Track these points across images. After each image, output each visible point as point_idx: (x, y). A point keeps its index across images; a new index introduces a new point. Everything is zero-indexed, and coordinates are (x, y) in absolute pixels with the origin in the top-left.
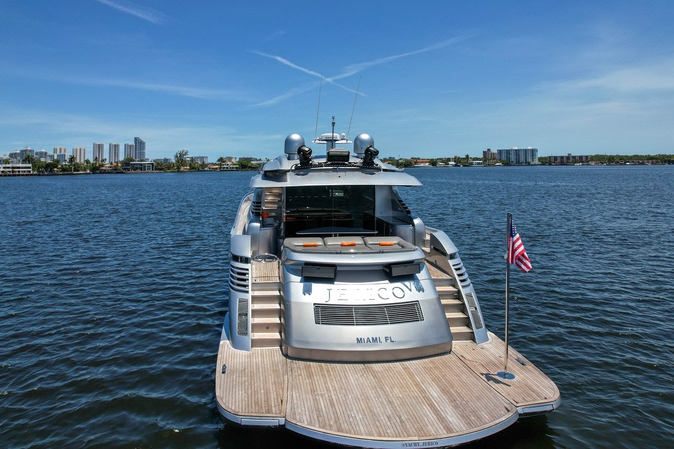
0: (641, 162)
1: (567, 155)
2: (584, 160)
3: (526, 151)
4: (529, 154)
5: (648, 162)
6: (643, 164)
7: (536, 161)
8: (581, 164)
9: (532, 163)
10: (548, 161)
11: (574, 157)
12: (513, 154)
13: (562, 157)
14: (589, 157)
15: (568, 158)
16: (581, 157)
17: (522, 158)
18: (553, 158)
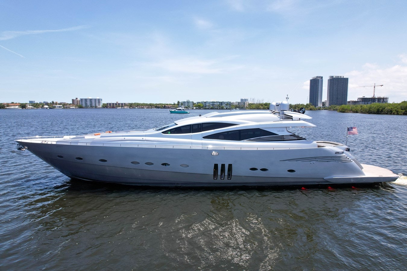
0: (142, 107)
4: (97, 101)
6: (143, 108)
7: (101, 106)
12: (88, 101)
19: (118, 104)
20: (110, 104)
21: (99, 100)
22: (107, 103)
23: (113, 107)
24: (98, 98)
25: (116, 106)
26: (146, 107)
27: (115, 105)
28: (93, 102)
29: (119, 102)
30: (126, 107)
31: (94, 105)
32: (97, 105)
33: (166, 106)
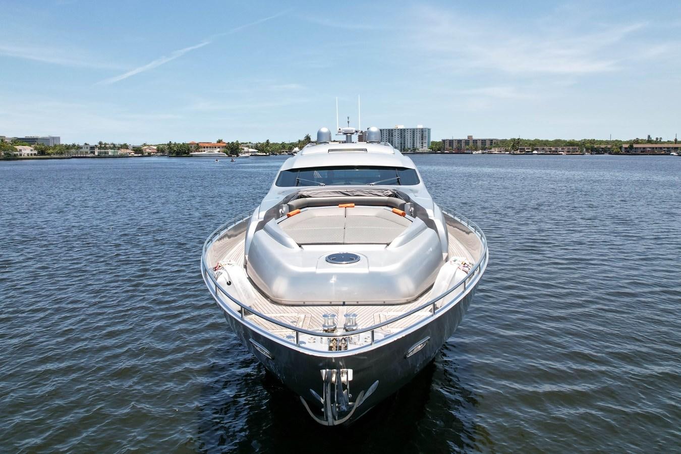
0: (553, 149)
1: (467, 138)
2: (486, 146)
3: (414, 131)
4: (418, 136)
5: (563, 150)
6: (555, 153)
7: (426, 149)
8: (480, 152)
9: (421, 150)
10: (440, 148)
11: (475, 141)
12: (397, 136)
13: (459, 141)
14: (493, 142)
15: (467, 142)
16: (484, 142)
17: (409, 142)
18: (448, 142)
19: (471, 144)
20: (451, 142)
21: (422, 131)
22: (444, 141)
23: (459, 151)
24: (420, 126)
25: (467, 147)
26: (566, 150)
27: (463, 145)
28: (408, 136)
29: (475, 138)
30: (495, 151)
31: (409, 145)
32: (418, 145)
33: (635, 146)
